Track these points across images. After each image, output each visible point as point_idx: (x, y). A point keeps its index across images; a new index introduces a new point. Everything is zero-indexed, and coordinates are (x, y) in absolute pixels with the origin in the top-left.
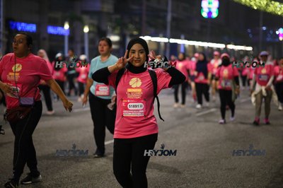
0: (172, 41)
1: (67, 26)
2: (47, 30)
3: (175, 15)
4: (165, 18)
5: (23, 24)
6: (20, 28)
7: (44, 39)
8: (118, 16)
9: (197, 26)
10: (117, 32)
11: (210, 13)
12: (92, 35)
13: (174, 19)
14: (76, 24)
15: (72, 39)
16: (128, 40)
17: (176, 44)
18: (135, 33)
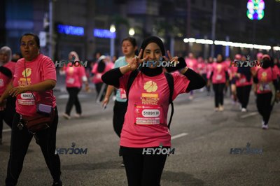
0: (217, 43)
1: (113, 29)
2: (93, 33)
3: (220, 17)
4: (210, 20)
5: (71, 28)
6: (68, 32)
7: (91, 42)
8: (163, 19)
9: (242, 28)
11: (255, 15)
13: (218, 21)
14: (122, 26)
15: (118, 41)
16: (173, 43)
17: (221, 45)
18: (180, 35)
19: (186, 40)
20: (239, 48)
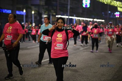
0: (70, 17)
1: (25, 11)
2: (16, 12)
3: (71, 6)
4: (67, 7)
5: (5, 10)
6: (4, 12)
8: (47, 7)
9: (81, 11)
10: (46, 13)
11: (86, 5)
12: (35, 15)
13: (71, 8)
14: (29, 10)
15: (27, 16)
16: (51, 17)
17: (72, 18)
18: (54, 14)
19: (57, 16)
20: (80, 19)
